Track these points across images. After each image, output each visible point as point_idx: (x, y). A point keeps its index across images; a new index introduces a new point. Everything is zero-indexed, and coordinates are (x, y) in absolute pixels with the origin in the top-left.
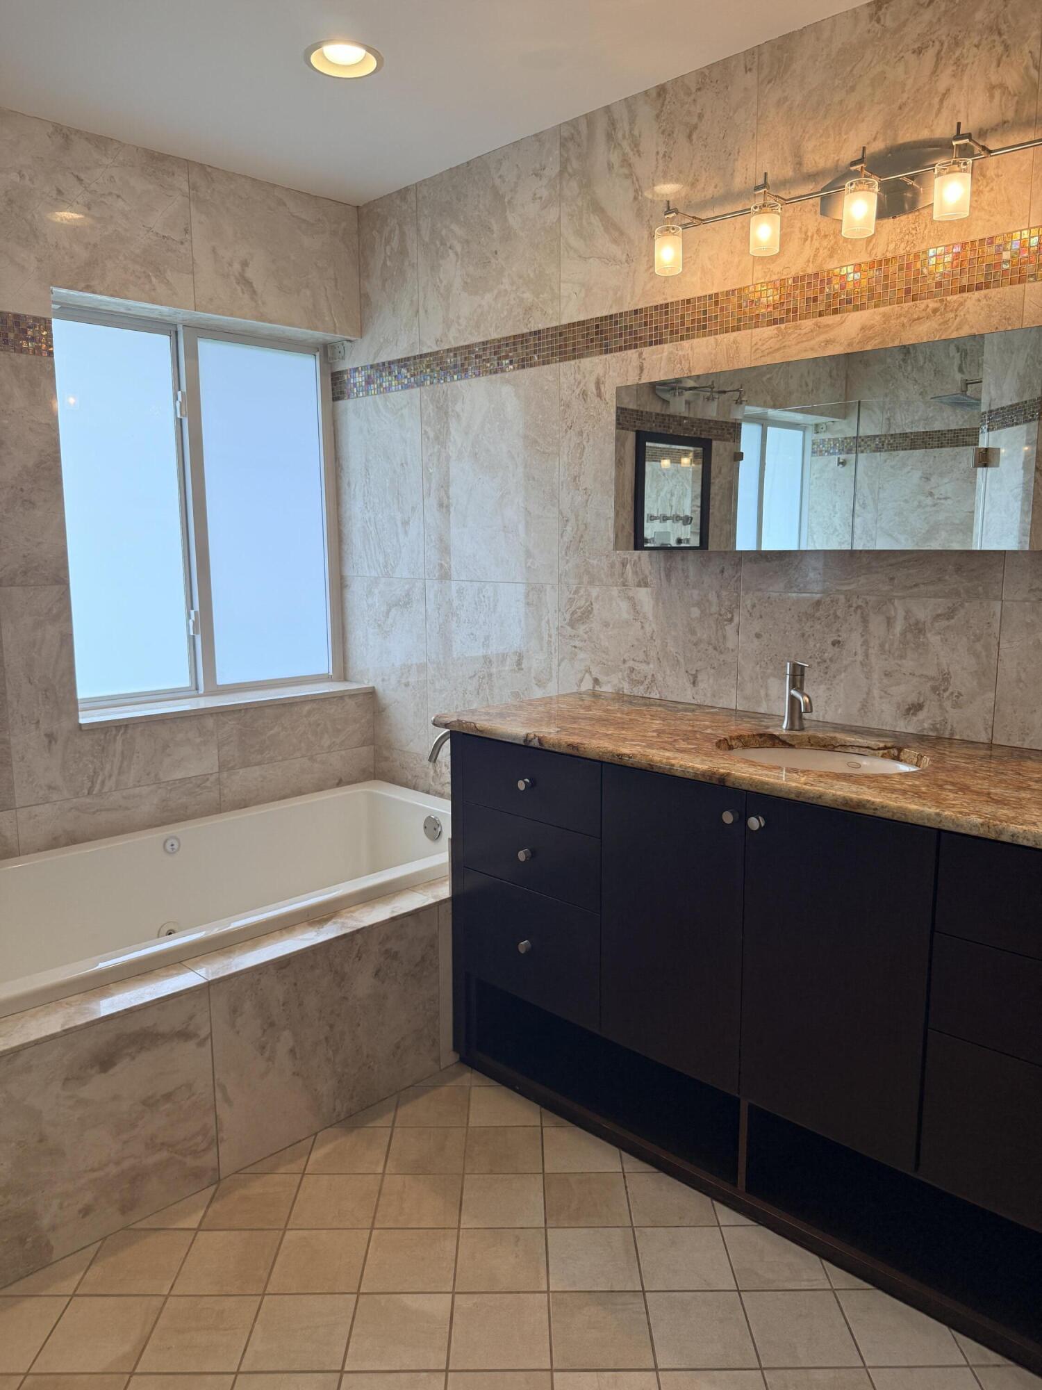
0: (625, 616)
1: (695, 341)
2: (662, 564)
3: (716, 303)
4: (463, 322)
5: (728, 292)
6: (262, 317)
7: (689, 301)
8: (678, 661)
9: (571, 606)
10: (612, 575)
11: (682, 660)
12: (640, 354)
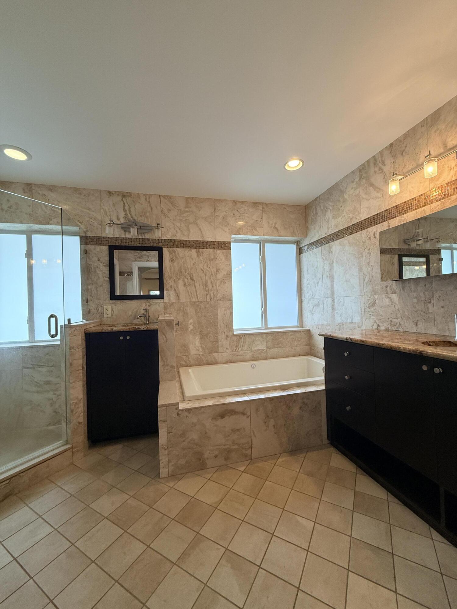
0: (388, 303)
1: (408, 214)
2: (401, 285)
3: (415, 200)
4: (333, 227)
5: (420, 196)
6: (280, 236)
7: (405, 202)
8: (409, 318)
9: (369, 302)
10: (382, 291)
11: (410, 317)
12: (388, 222)
